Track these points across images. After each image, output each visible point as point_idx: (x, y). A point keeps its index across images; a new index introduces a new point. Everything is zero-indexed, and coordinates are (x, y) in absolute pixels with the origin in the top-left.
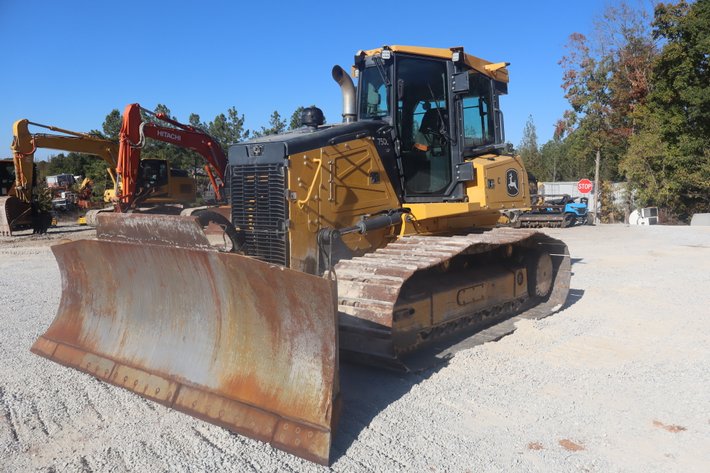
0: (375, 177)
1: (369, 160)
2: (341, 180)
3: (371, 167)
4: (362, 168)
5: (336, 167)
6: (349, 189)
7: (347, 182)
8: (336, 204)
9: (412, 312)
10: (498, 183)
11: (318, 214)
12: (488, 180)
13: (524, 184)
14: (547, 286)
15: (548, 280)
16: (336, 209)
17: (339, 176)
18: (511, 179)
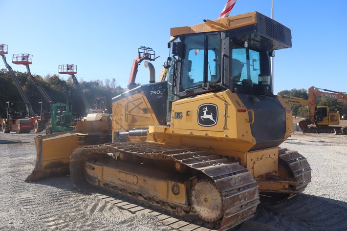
0: (145, 111)
1: (142, 102)
2: (129, 112)
3: (143, 106)
4: (139, 106)
5: (127, 107)
6: (133, 116)
7: (132, 113)
8: (127, 122)
9: (94, 169)
10: (187, 115)
11: (121, 125)
12: (176, 113)
13: (226, 116)
14: (211, 213)
15: (213, 209)
16: (127, 124)
17: (129, 110)
18: (205, 112)
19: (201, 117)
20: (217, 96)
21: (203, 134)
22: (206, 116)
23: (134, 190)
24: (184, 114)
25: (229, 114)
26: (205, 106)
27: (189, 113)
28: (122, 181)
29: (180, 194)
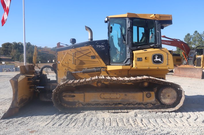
0: (93, 57)
3: (92, 54)
4: (87, 55)
5: (75, 55)
6: (81, 60)
8: (75, 64)
9: (74, 96)
10: (146, 59)
11: (68, 67)
12: (138, 58)
13: (168, 59)
14: (171, 101)
15: (172, 99)
16: (75, 66)
17: (77, 57)
18: (156, 58)
19: (154, 60)
20: (162, 51)
21: (156, 68)
22: (157, 59)
23: (116, 102)
24: (144, 59)
25: (169, 58)
26: (156, 55)
27: (146, 58)
28: (105, 99)
29: (152, 97)
